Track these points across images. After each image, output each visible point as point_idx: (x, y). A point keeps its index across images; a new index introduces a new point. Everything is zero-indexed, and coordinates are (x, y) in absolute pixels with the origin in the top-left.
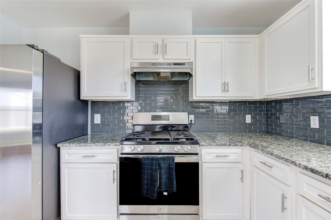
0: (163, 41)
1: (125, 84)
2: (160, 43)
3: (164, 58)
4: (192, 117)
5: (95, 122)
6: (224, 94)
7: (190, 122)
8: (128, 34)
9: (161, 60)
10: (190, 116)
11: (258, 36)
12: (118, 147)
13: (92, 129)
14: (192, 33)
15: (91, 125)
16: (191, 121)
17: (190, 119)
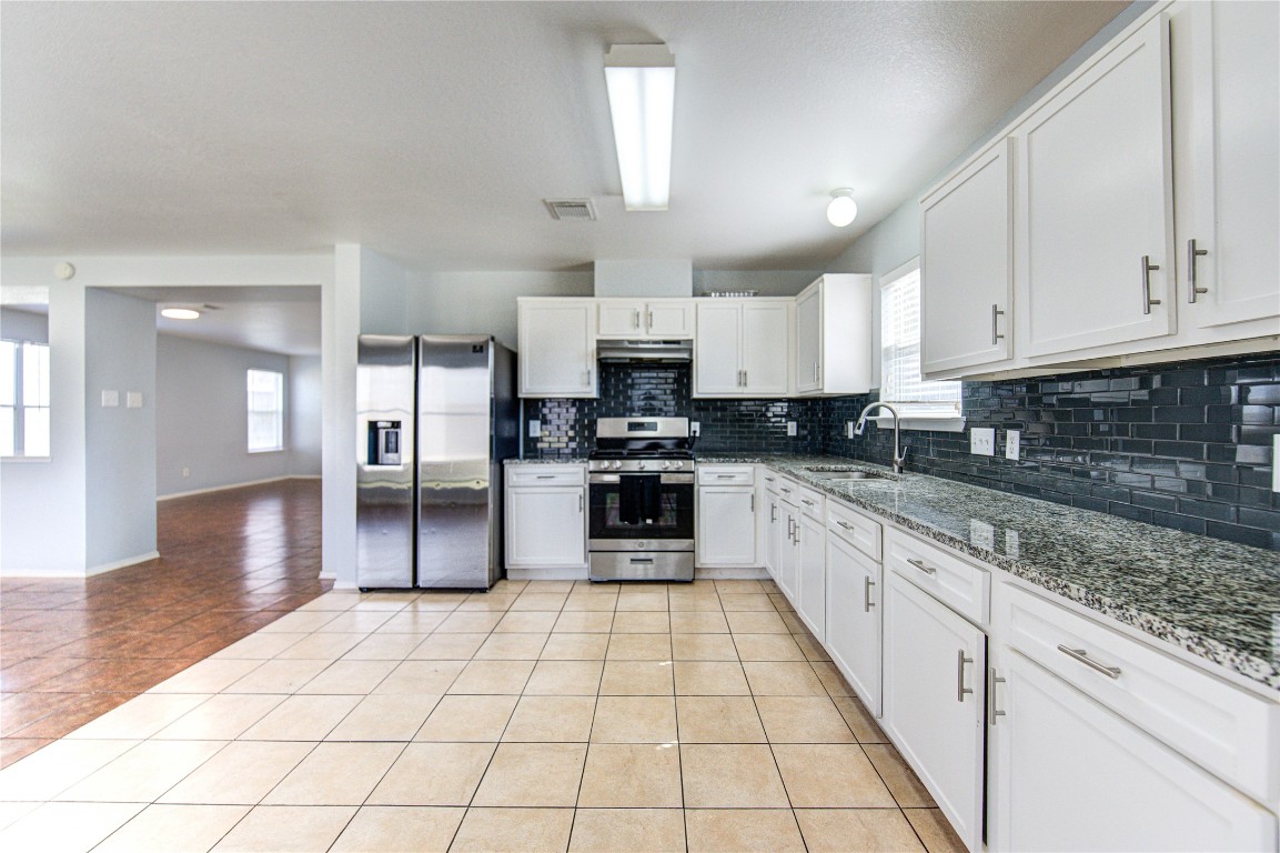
0: (647, 306)
1: (589, 373)
2: (641, 309)
3: (647, 333)
4: (696, 426)
5: (531, 435)
6: (740, 390)
7: (692, 434)
8: (593, 295)
9: (644, 337)
10: (693, 424)
11: (793, 298)
12: (586, 465)
13: (526, 445)
14: (691, 294)
15: (525, 440)
16: (695, 432)
17: (692, 429)
